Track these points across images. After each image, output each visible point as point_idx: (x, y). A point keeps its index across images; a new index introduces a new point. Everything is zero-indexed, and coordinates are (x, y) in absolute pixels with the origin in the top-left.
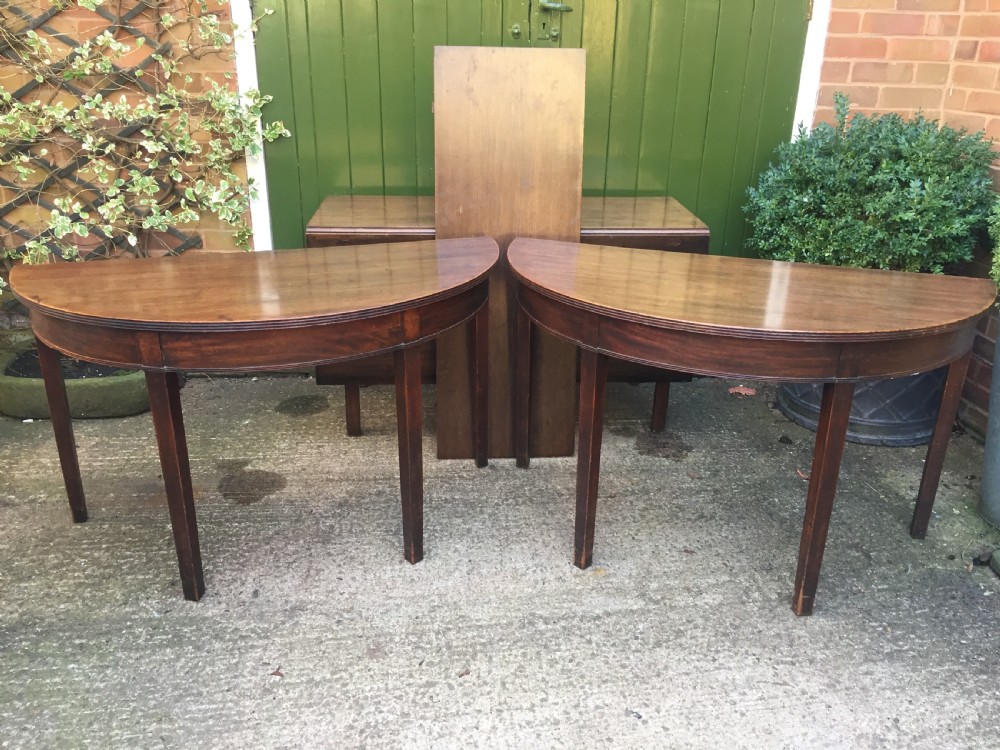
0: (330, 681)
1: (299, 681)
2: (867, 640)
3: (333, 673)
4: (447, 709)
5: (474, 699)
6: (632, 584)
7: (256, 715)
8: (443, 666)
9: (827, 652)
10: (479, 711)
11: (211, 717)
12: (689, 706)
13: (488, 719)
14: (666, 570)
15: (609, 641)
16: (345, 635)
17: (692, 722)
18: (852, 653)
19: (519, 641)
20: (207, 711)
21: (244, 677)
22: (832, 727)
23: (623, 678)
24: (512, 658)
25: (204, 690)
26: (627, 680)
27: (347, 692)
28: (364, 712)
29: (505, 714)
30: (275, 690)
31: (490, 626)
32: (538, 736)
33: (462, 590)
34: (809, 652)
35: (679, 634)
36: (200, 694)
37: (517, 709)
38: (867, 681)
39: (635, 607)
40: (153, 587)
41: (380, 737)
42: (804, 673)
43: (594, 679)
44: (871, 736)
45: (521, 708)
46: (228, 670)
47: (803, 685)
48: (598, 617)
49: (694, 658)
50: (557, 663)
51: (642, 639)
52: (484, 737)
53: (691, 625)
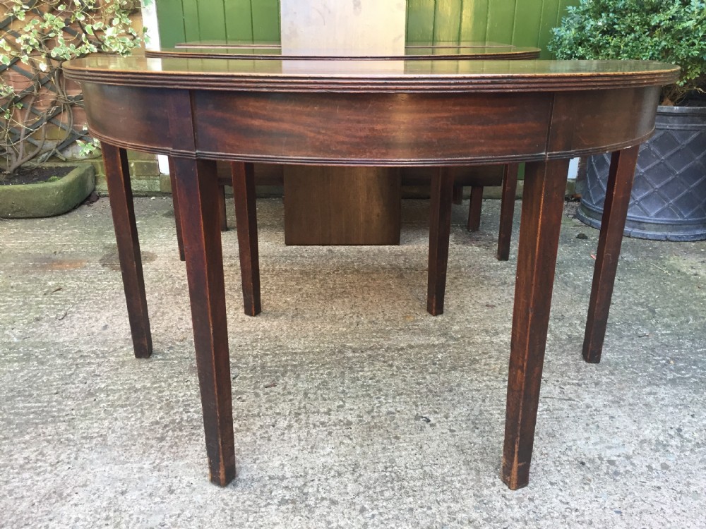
0: (149, 388)
1: (121, 388)
2: (651, 370)
3: (154, 383)
4: (249, 411)
5: (276, 404)
6: (437, 327)
7: (74, 412)
8: (254, 380)
9: (613, 377)
10: (278, 414)
11: (33, 413)
12: (477, 414)
13: (285, 419)
14: (468, 317)
15: (409, 365)
16: (174, 357)
17: (478, 426)
18: (636, 378)
19: (327, 363)
20: (32, 408)
21: (74, 384)
22: (615, 433)
23: (418, 392)
24: (318, 376)
25: (35, 393)
26: (421, 394)
27: (162, 397)
28: (172, 412)
29: (302, 417)
30: (98, 394)
31: (303, 353)
32: (330, 433)
33: (285, 328)
34: (594, 376)
35: (474, 361)
36: (31, 395)
37: (314, 413)
38: (651, 399)
39: (437, 342)
40: (21, 321)
41: (181, 430)
42: (589, 392)
43: (391, 392)
44: (654, 442)
45: (318, 412)
46: (62, 379)
47: (588, 401)
48: (402, 349)
49: (485, 379)
50: (358, 380)
51: (440, 365)
52: (279, 432)
53: (487, 356)
